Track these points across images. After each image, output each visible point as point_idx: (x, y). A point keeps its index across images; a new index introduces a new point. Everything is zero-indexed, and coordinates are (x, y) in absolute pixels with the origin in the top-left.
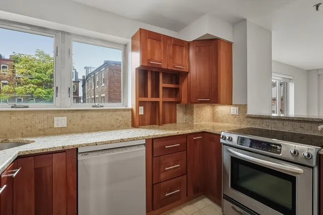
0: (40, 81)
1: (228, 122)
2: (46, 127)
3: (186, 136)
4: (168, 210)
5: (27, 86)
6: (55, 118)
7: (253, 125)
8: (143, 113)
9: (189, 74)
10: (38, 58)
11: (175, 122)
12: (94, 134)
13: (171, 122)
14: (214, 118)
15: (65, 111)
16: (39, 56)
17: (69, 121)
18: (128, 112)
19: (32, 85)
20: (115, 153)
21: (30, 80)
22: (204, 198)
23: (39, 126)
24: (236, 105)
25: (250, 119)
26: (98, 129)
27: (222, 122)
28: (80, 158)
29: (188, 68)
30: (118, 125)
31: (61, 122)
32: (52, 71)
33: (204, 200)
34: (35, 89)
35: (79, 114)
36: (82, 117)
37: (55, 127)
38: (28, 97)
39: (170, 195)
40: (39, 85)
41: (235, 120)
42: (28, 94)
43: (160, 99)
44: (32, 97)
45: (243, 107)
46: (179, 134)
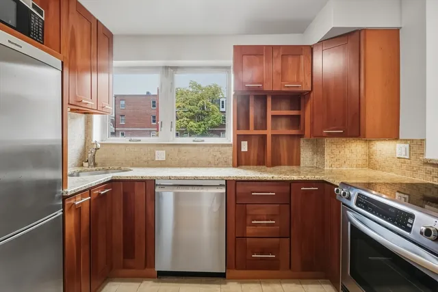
0: (192, 114)
1: (391, 171)
2: (149, 159)
3: (291, 183)
4: (262, 279)
5: (182, 120)
6: (156, 152)
7: (436, 179)
8: (246, 150)
9: (312, 94)
10: (191, 90)
11: (298, 164)
12: (183, 169)
13: (290, 163)
14: (370, 163)
15: (164, 145)
16: (192, 87)
17: (167, 155)
18: (228, 148)
19: (186, 119)
20: (188, 191)
21: (184, 114)
22: (326, 283)
23: (145, 159)
24: (406, 141)
25: (429, 168)
26: (194, 165)
27: (382, 169)
28: (157, 190)
29: (309, 85)
30: (217, 162)
31: (161, 155)
32: (203, 102)
33: (325, 286)
34: (188, 122)
35: (177, 148)
36: (179, 151)
37: (156, 159)
38: (183, 131)
39: (261, 258)
40: (192, 118)
41: (404, 167)
42: (182, 128)
43: (269, 132)
44: (186, 130)
45: (418, 145)
46: (274, 179)
